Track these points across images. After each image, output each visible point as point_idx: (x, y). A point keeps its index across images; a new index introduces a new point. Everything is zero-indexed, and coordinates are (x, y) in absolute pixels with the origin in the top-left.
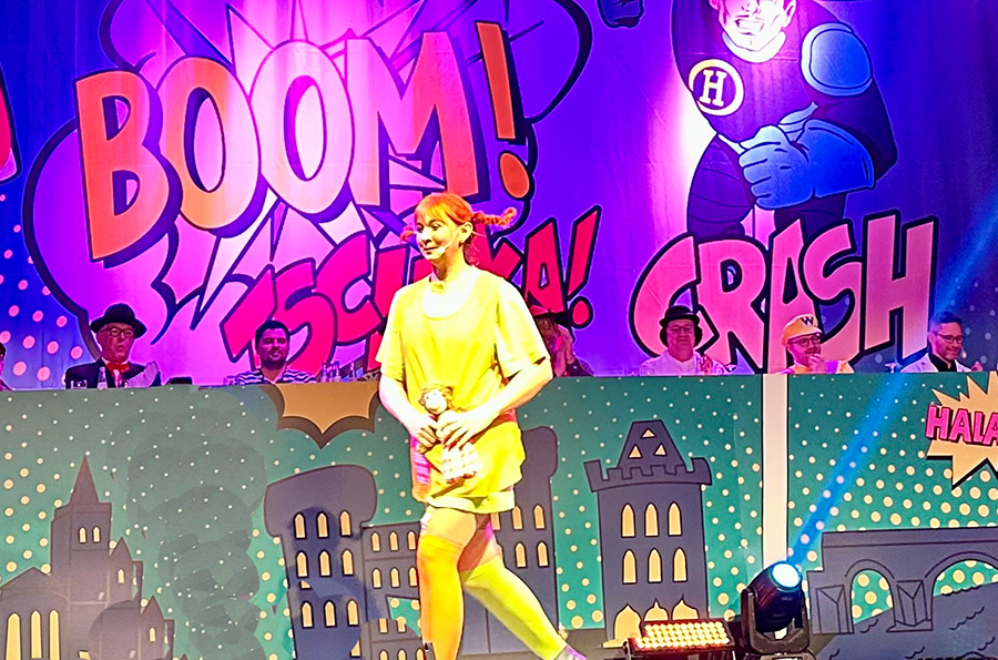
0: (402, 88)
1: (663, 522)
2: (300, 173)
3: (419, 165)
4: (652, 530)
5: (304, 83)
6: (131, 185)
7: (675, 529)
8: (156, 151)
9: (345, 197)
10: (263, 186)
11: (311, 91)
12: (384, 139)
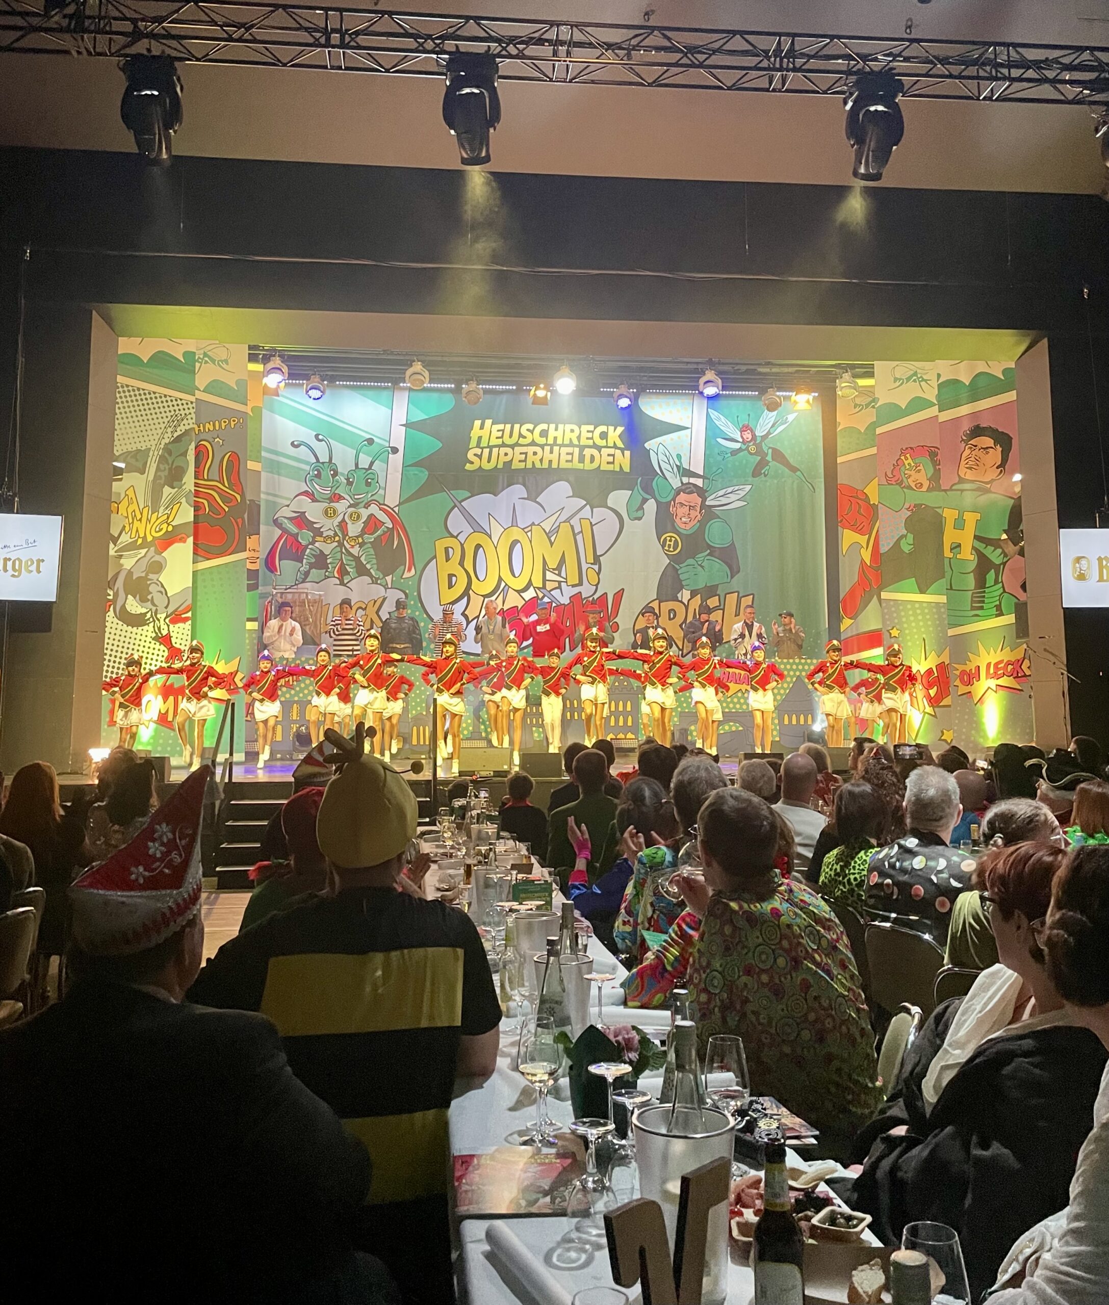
0: (552, 544)
1: (625, 706)
2: (514, 575)
3: (557, 572)
4: (621, 709)
5: (515, 542)
6: (454, 579)
7: (629, 709)
8: (463, 567)
9: (530, 584)
10: (500, 579)
11: (518, 546)
12: (545, 563)
